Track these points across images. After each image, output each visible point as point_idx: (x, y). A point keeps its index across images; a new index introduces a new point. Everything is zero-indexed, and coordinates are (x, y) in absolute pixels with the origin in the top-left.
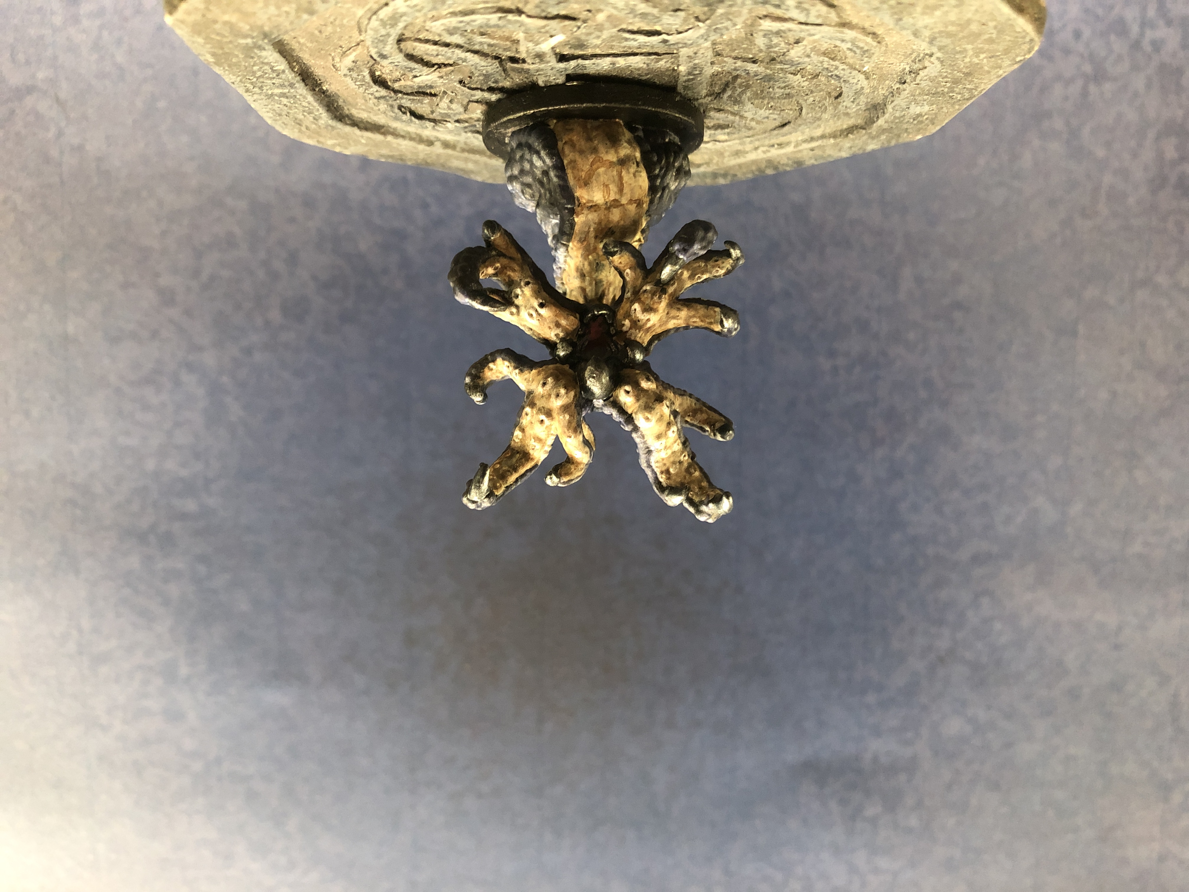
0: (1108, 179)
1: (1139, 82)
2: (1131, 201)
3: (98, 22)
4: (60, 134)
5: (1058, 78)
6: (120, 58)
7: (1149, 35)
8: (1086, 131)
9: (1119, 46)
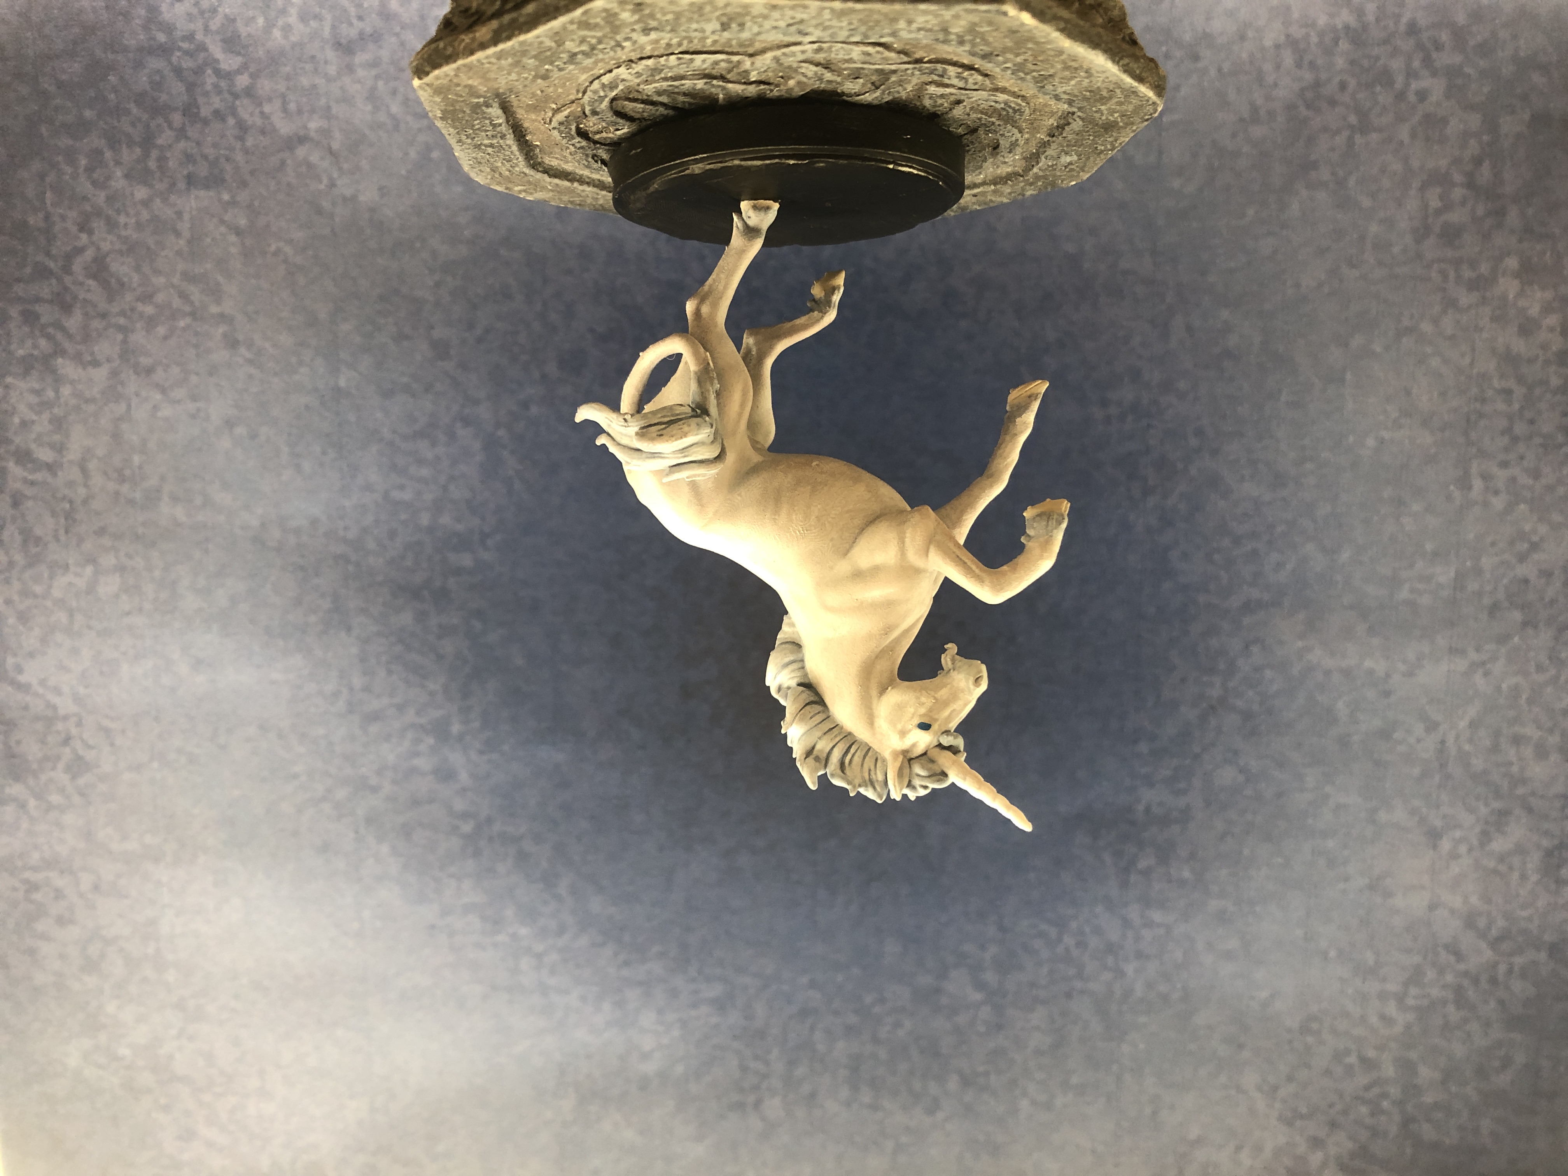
0: (1374, 228)
1: (1404, 133)
2: (1396, 250)
3: (374, 72)
4: (332, 185)
5: (1325, 129)
6: (395, 109)
7: (1414, 85)
8: (1352, 182)
9: (1384, 97)
